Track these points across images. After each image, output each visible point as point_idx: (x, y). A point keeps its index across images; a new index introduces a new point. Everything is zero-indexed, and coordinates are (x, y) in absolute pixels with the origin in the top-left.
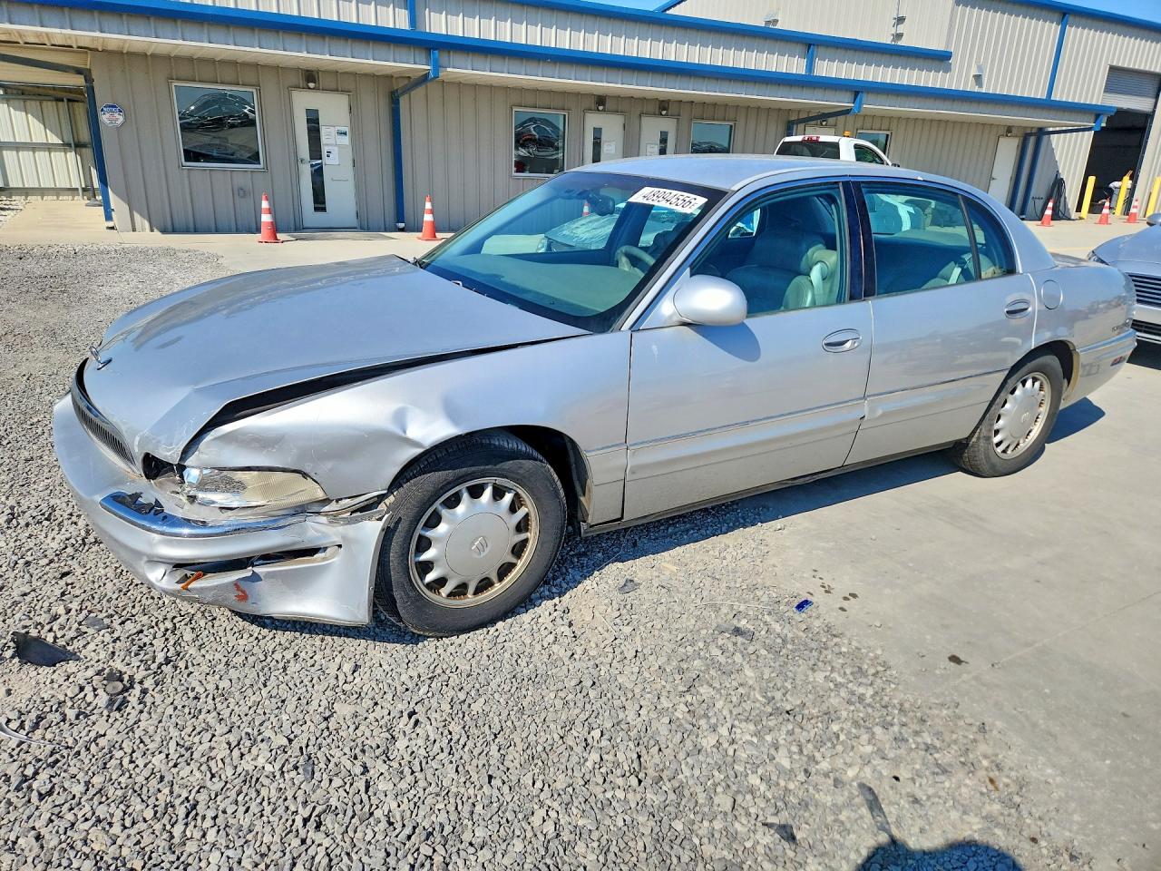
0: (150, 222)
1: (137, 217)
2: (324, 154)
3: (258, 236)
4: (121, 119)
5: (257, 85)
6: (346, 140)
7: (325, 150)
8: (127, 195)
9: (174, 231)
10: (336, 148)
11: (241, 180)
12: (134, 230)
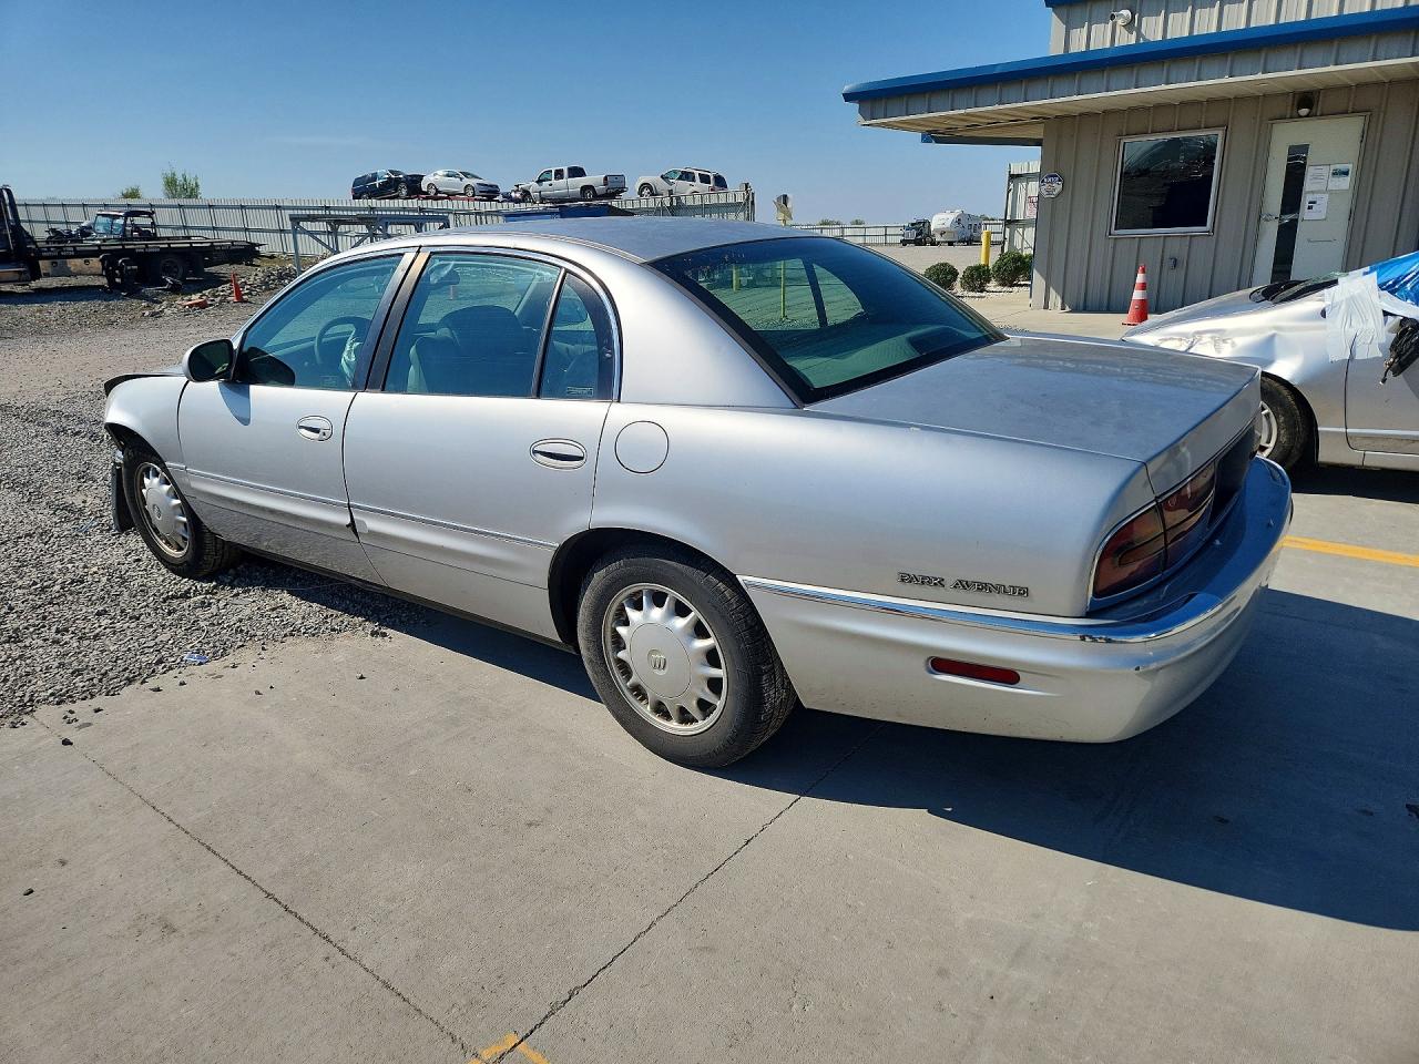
0: (1063, 298)
1: (1053, 293)
2: (1305, 203)
3: (1123, 318)
4: (1058, 187)
5: (1225, 125)
6: (1345, 183)
7: (1306, 199)
8: (1048, 267)
9: (1086, 309)
10: (1326, 196)
11: (1175, 248)
12: (1046, 307)
